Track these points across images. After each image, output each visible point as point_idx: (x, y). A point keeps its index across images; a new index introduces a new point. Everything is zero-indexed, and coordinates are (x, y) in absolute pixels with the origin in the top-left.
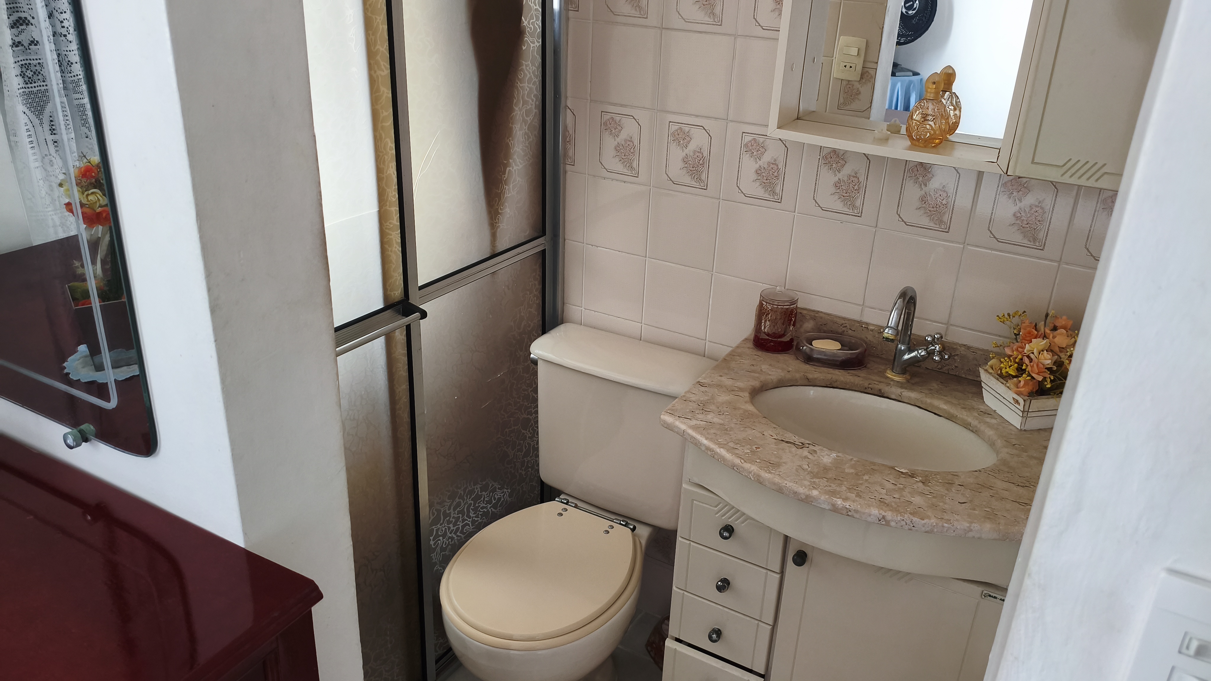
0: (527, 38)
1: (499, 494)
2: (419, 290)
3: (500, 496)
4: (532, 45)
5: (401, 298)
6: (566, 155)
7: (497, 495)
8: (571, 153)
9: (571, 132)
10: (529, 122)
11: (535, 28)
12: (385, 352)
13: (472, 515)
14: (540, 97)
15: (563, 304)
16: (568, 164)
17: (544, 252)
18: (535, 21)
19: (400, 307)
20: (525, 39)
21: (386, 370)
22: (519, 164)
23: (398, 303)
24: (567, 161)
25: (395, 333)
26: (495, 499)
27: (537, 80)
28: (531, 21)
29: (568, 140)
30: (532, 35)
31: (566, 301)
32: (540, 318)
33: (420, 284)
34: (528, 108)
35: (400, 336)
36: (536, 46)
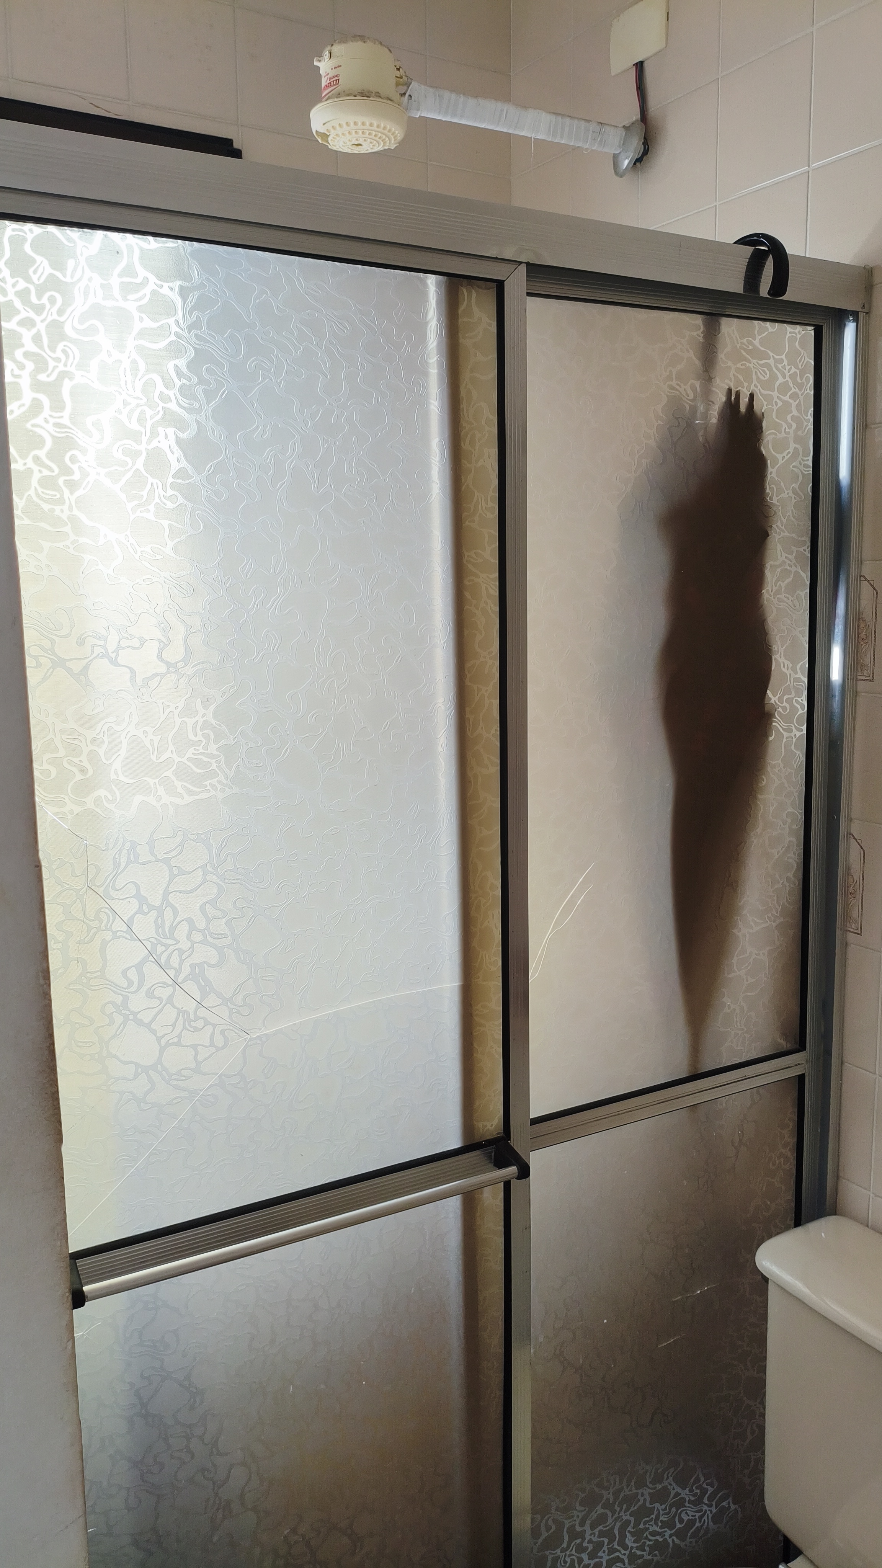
0: (778, 724)
1: (690, 1513)
2: (531, 1125)
3: (692, 1516)
4: (785, 734)
5: (498, 1134)
6: (847, 916)
7: (686, 1513)
8: (855, 913)
9: (856, 878)
10: (776, 856)
11: (794, 710)
12: (460, 1225)
13: (630, 1544)
14: (800, 817)
15: (838, 1177)
16: (850, 931)
17: (801, 1078)
18: (795, 697)
19: (491, 1149)
20: (773, 724)
21: (461, 1257)
22: (753, 924)
23: (490, 1142)
24: (848, 925)
25: (482, 1193)
26: (681, 1521)
27: (795, 791)
28: (786, 697)
29: (851, 890)
30: (788, 719)
31: (841, 1174)
32: (790, 1196)
33: (533, 1115)
34: (775, 833)
35: (492, 1199)
36: (795, 735)
